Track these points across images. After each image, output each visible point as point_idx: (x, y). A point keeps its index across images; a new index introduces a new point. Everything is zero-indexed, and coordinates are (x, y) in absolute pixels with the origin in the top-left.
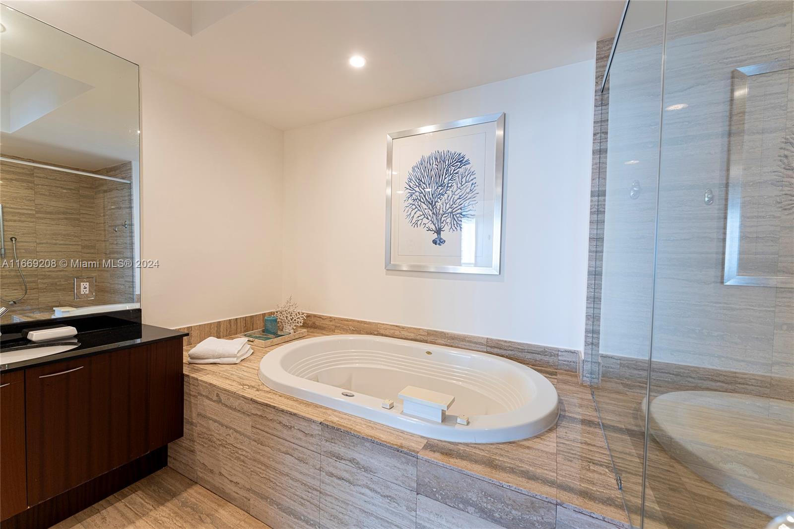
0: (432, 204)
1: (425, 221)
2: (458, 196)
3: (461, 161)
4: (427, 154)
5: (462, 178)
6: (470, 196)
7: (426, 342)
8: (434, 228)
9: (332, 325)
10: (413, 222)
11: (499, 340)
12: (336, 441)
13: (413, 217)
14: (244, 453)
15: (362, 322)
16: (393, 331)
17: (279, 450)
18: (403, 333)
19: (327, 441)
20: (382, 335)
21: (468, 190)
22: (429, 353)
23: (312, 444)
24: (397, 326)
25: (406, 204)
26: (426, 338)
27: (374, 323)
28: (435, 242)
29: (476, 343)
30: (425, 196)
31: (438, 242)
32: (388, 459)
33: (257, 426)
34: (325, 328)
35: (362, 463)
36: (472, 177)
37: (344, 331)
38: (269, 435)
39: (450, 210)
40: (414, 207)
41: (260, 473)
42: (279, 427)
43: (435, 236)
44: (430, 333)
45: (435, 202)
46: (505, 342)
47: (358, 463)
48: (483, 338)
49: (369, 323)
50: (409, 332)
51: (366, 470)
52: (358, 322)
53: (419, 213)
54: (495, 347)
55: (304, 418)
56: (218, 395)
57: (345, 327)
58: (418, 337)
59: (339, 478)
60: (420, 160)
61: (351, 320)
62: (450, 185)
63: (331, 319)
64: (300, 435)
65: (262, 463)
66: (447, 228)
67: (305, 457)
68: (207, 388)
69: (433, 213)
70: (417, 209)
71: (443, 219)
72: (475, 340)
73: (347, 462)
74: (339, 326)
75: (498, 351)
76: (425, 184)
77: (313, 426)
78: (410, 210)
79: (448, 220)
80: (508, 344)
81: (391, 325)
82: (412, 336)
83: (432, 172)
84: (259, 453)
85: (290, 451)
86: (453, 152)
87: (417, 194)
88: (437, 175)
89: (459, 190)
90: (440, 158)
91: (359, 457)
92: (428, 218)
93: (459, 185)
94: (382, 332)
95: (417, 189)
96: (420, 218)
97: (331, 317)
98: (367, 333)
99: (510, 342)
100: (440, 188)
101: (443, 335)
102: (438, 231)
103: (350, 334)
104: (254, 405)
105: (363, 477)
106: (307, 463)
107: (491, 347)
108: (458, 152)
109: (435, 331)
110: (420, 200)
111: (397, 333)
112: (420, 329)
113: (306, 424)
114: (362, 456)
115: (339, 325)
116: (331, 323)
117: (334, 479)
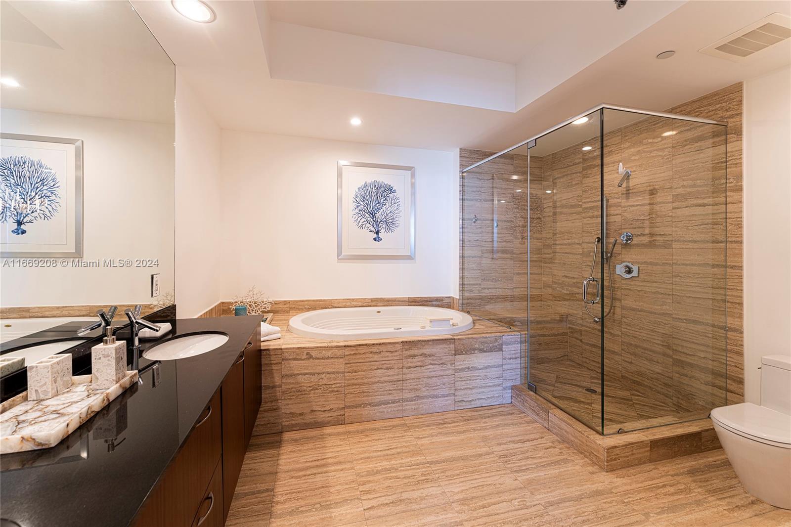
0: (373, 215)
1: (368, 225)
2: (389, 211)
3: (390, 190)
4: (369, 182)
5: (392, 200)
6: (397, 212)
7: (370, 306)
8: (374, 230)
9: (287, 307)
10: (359, 225)
11: (415, 298)
12: (412, 348)
13: (359, 222)
14: (338, 385)
15: (317, 300)
16: (345, 303)
17: (371, 370)
18: (353, 303)
19: (406, 350)
20: (336, 307)
21: (395, 208)
22: (379, 312)
23: (396, 356)
24: (348, 299)
25: (354, 212)
26: (370, 304)
27: (328, 300)
28: (375, 239)
29: (402, 301)
30: (367, 209)
31: (377, 239)
32: (441, 346)
33: (351, 362)
34: (278, 311)
35: (427, 353)
36: (398, 201)
37: (299, 310)
38: (362, 364)
39: (385, 219)
40: (360, 215)
41: (355, 391)
42: (371, 355)
43: (375, 235)
44: (373, 300)
45: (375, 214)
46: (418, 298)
47: (425, 354)
48: (406, 298)
49: (324, 300)
50: (357, 302)
51: (430, 356)
52: (314, 301)
53: (363, 220)
54: (413, 302)
55: (390, 343)
56: (308, 354)
57: (300, 307)
58: (364, 305)
59: (415, 367)
60: (363, 184)
61: (307, 301)
62: (384, 204)
63: (285, 303)
64: (387, 354)
65: (356, 385)
66: (383, 231)
67: (391, 365)
68: (295, 352)
69: (374, 221)
70: (362, 217)
71: (380, 225)
72: (402, 300)
73: (419, 357)
74: (294, 308)
75: (415, 303)
76: (367, 200)
77: (397, 345)
78: (357, 217)
79: (384, 226)
80: (419, 299)
81: (344, 299)
82: (360, 304)
83: (373, 193)
84: (353, 379)
85: (380, 367)
86: (386, 183)
87: (362, 206)
88: (376, 197)
89: (390, 208)
90: (377, 186)
91: (425, 351)
92: (370, 224)
93: (390, 205)
94: (335, 305)
95: (362, 203)
96: (364, 223)
97: (285, 301)
98: (322, 308)
99: (420, 297)
100: (378, 205)
101: (382, 300)
102: (377, 233)
103: (305, 312)
104: (347, 349)
105: (428, 360)
106: (393, 368)
107: (411, 302)
108: (389, 184)
109: (376, 298)
110: (364, 211)
111: (348, 304)
112: (365, 299)
113: (391, 346)
114: (427, 350)
115: (294, 306)
116: (285, 306)
117: (412, 369)
